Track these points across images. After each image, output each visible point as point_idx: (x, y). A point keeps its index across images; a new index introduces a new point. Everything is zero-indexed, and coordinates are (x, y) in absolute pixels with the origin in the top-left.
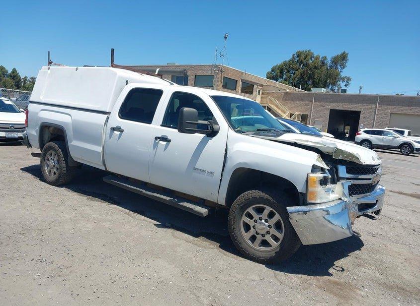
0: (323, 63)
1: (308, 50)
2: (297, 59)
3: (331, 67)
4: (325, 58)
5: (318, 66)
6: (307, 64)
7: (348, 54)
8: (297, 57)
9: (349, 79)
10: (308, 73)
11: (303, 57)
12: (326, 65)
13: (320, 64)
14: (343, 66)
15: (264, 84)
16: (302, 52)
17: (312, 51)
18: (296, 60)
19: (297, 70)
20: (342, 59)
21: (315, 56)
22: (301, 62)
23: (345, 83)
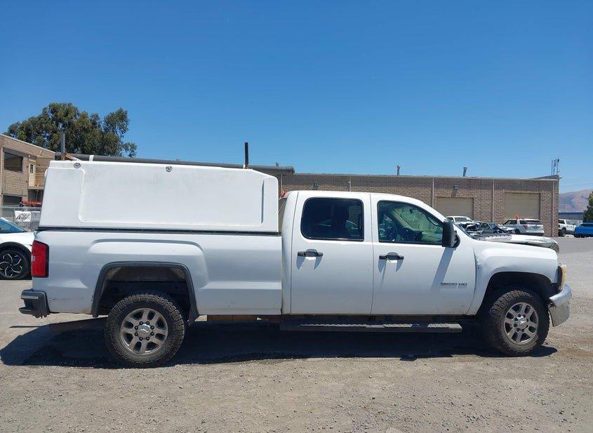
0: (94, 124)
1: (67, 102)
2: (51, 115)
3: (107, 130)
4: (96, 117)
5: (88, 128)
6: (70, 124)
7: (126, 112)
8: (52, 113)
9: (133, 147)
10: (73, 138)
11: (61, 113)
12: (99, 126)
13: (90, 124)
14: (124, 130)
15: (38, 156)
16: (59, 106)
17: (74, 105)
18: (50, 117)
19: (56, 132)
20: (119, 119)
21: (80, 112)
22: (61, 121)
23: (129, 153)
